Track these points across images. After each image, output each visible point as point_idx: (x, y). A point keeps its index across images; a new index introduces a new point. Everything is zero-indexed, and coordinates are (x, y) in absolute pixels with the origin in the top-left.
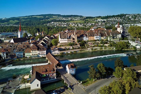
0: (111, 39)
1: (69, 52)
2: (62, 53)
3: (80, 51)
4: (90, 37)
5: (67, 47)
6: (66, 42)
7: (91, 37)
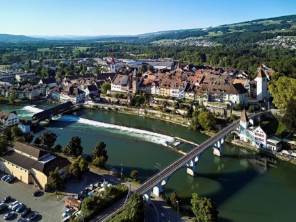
0: (205, 101)
1: (106, 108)
2: (97, 106)
3: (125, 109)
4: (162, 89)
5: (112, 99)
6: (120, 90)
7: (165, 89)
